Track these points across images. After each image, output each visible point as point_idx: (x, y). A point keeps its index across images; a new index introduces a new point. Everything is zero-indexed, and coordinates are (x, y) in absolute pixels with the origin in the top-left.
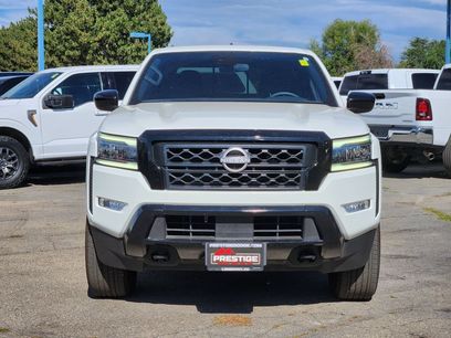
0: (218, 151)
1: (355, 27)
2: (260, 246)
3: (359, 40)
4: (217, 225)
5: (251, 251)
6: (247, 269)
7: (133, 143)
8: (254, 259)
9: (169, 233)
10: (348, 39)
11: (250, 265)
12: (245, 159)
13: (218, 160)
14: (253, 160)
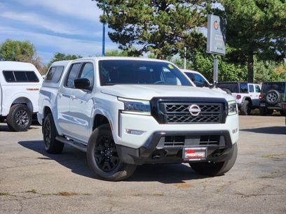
0: (187, 106)
1: (20, 45)
2: (205, 148)
3: (23, 53)
4: (186, 140)
5: (201, 151)
6: (199, 159)
7: (148, 103)
8: (202, 154)
9: (165, 145)
10: (16, 52)
11: (200, 157)
12: (199, 110)
13: (188, 110)
14: (202, 110)
